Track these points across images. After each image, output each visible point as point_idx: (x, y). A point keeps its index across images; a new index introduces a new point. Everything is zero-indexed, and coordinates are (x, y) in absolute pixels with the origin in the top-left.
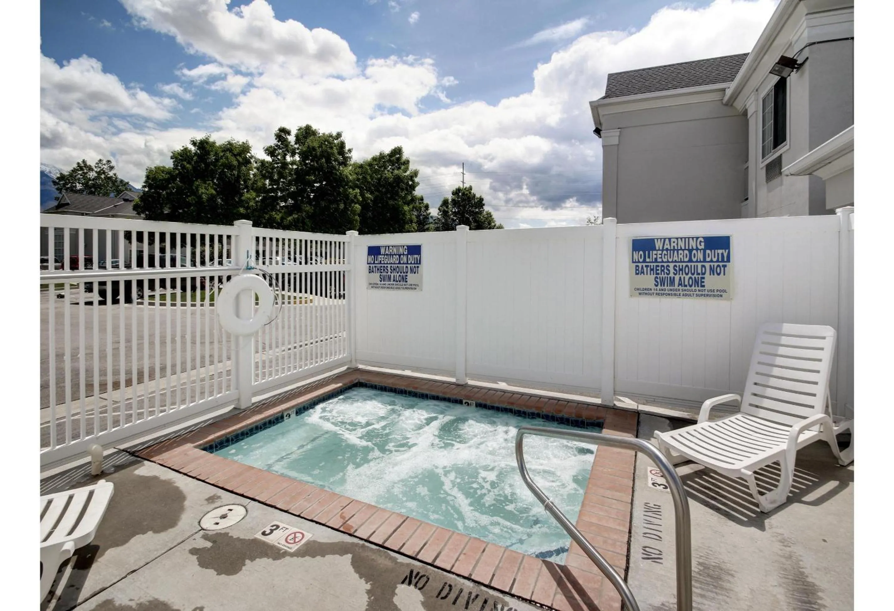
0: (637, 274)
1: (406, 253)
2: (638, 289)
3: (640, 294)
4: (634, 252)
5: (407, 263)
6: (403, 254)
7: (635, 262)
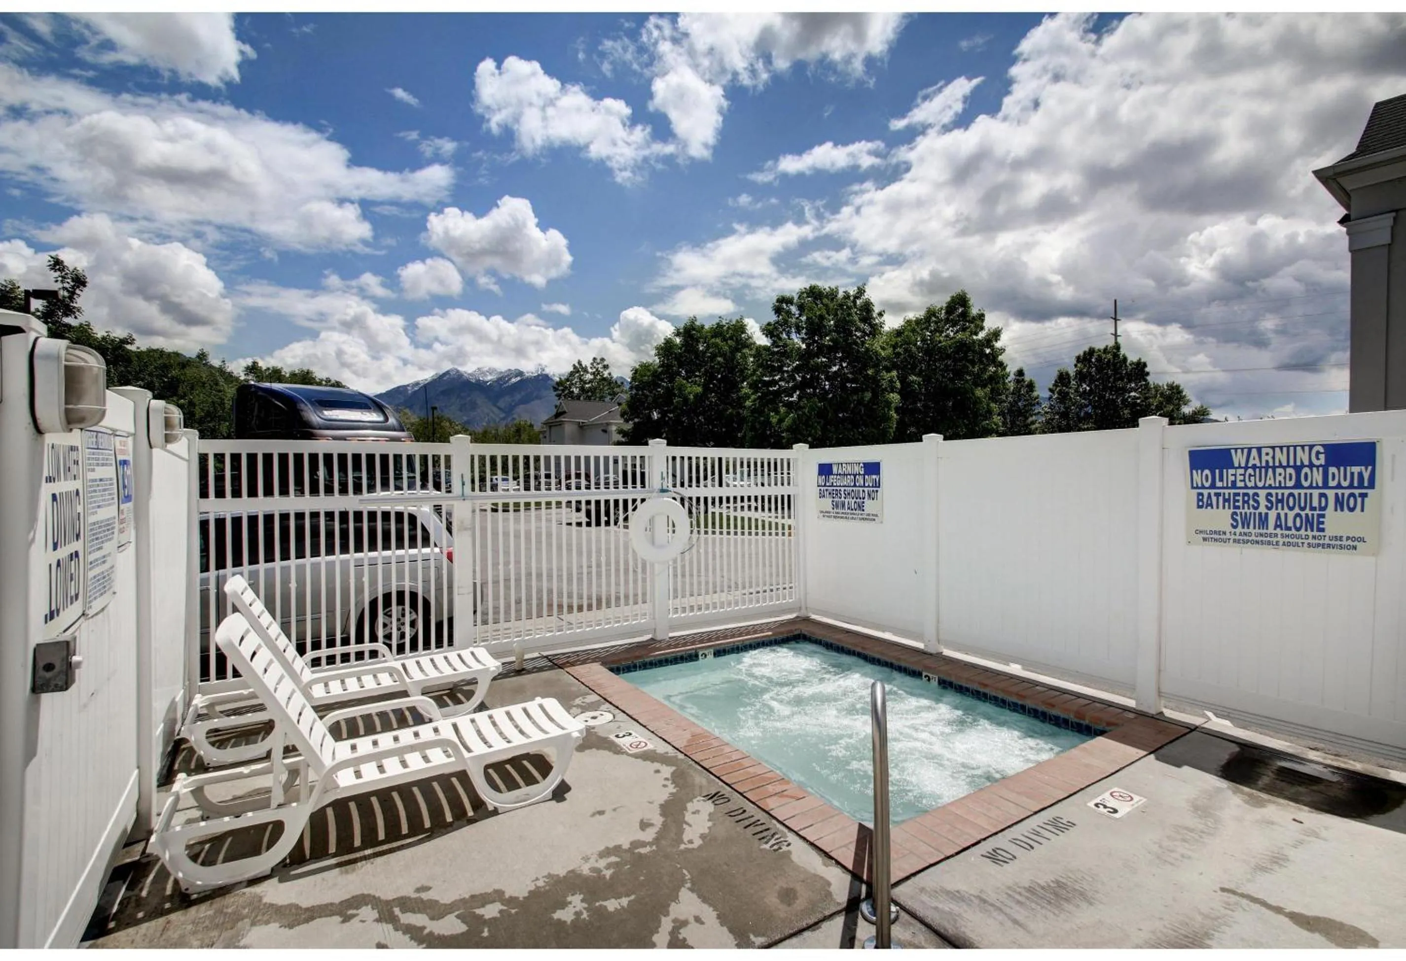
0: (1199, 507)
1: (862, 472)
2: (1201, 532)
3: (1205, 539)
4: (1194, 472)
5: (864, 486)
6: (859, 474)
7: (1197, 488)
